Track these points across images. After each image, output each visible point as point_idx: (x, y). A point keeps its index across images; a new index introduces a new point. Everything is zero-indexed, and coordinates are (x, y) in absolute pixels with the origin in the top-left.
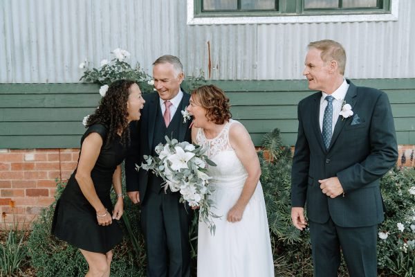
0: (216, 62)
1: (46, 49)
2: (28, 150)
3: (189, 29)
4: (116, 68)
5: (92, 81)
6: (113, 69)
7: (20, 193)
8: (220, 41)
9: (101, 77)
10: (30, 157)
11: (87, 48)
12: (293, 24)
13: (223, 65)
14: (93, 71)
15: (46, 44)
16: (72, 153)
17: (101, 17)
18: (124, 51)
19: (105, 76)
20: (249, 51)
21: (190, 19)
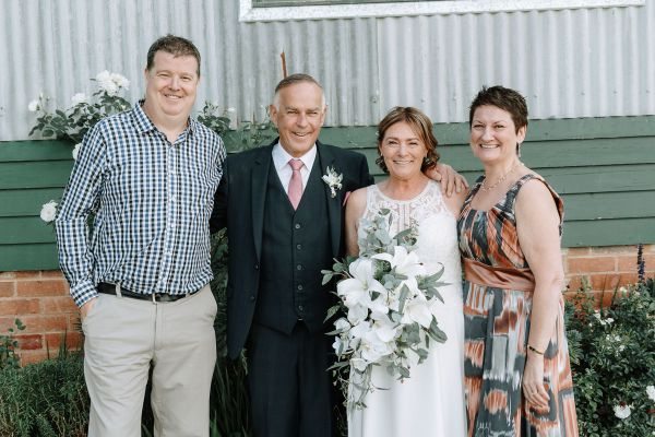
3: (245, 30)
4: (103, 110)
5: (54, 136)
6: (96, 110)
8: (305, 51)
9: (73, 126)
11: (43, 72)
12: (446, 15)
14: (55, 115)
16: (16, 281)
17: (71, 9)
18: (118, 76)
19: (81, 123)
20: (362, 69)
21: (246, 10)
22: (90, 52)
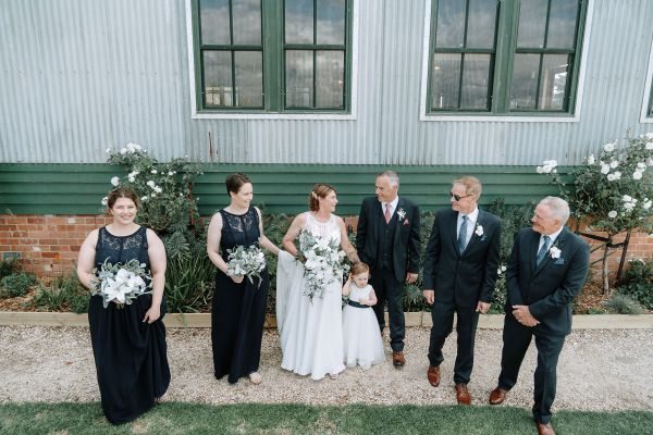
0: (215, 148)
1: (79, 136)
2: (70, 216)
3: (194, 122)
7: (66, 248)
8: (218, 132)
10: (72, 221)
12: (269, 120)
13: (222, 151)
14: (117, 155)
15: (79, 132)
20: (242, 140)
21: (194, 114)
22: (131, 129)
